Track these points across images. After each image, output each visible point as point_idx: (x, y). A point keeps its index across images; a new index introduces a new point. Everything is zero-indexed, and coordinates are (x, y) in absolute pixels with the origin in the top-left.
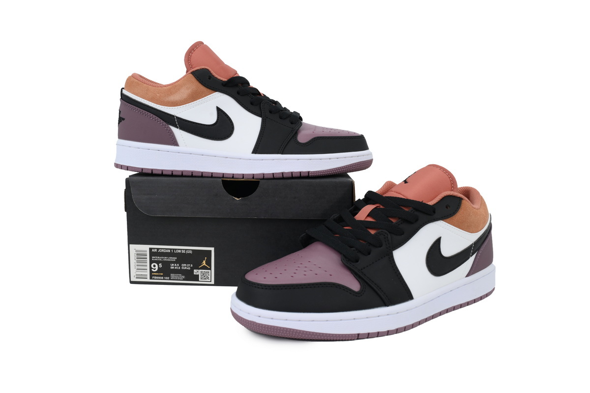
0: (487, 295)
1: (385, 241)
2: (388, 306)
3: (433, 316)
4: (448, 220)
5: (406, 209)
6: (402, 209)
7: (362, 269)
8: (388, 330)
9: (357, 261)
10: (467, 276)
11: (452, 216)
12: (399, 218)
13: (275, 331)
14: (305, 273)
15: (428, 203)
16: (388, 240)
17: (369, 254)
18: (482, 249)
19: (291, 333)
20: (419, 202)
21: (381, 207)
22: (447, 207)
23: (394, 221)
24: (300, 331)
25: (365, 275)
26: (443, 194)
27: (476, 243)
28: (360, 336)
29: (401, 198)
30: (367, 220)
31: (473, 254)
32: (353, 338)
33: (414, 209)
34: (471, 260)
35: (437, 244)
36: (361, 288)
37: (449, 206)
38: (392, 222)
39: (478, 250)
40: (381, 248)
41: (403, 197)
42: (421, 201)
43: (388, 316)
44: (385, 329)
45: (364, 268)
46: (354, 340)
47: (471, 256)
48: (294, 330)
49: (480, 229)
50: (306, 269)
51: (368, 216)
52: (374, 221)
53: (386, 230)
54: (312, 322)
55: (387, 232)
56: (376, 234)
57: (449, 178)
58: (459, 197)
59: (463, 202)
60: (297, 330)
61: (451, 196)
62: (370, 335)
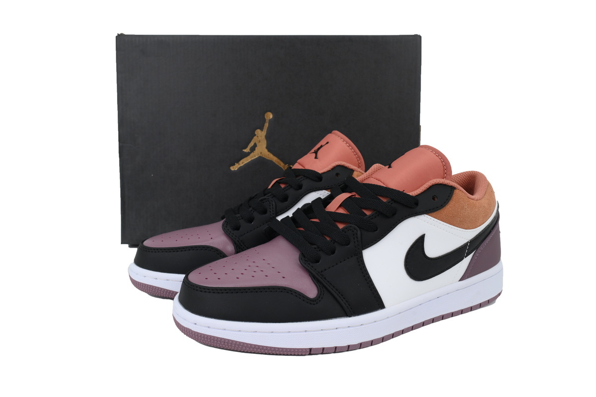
0: (489, 302)
1: (354, 239)
2: (350, 317)
3: (413, 327)
4: (434, 214)
5: (385, 200)
6: (380, 199)
7: (322, 272)
8: (349, 344)
9: (318, 262)
10: (461, 280)
11: (440, 209)
12: (374, 210)
13: (212, 341)
14: (254, 274)
15: (411, 194)
16: (357, 238)
17: (333, 252)
18: (481, 248)
19: (230, 345)
20: (399, 191)
21: (357, 196)
22: (434, 199)
23: (368, 213)
24: (240, 342)
25: (325, 278)
26: (430, 181)
27: (472, 241)
28: (312, 351)
29: (380, 186)
30: (337, 211)
31: (468, 255)
32: (304, 354)
33: (392, 200)
34: (466, 261)
35: (419, 243)
36: (318, 294)
37: (437, 197)
38: (366, 215)
39: (477, 248)
40: (349, 246)
41: (382, 185)
42: (401, 190)
43: (349, 329)
44: (345, 344)
45: (325, 270)
46: (305, 355)
47: (466, 257)
48: (233, 341)
49: (479, 224)
50: (256, 269)
51: (340, 206)
52: (345, 213)
53: (356, 225)
54: (253, 334)
55: (356, 227)
56: (343, 230)
57: (442, 162)
58: (452, 186)
59: (456, 191)
60: (236, 342)
61: (441, 184)
62: (325, 350)
